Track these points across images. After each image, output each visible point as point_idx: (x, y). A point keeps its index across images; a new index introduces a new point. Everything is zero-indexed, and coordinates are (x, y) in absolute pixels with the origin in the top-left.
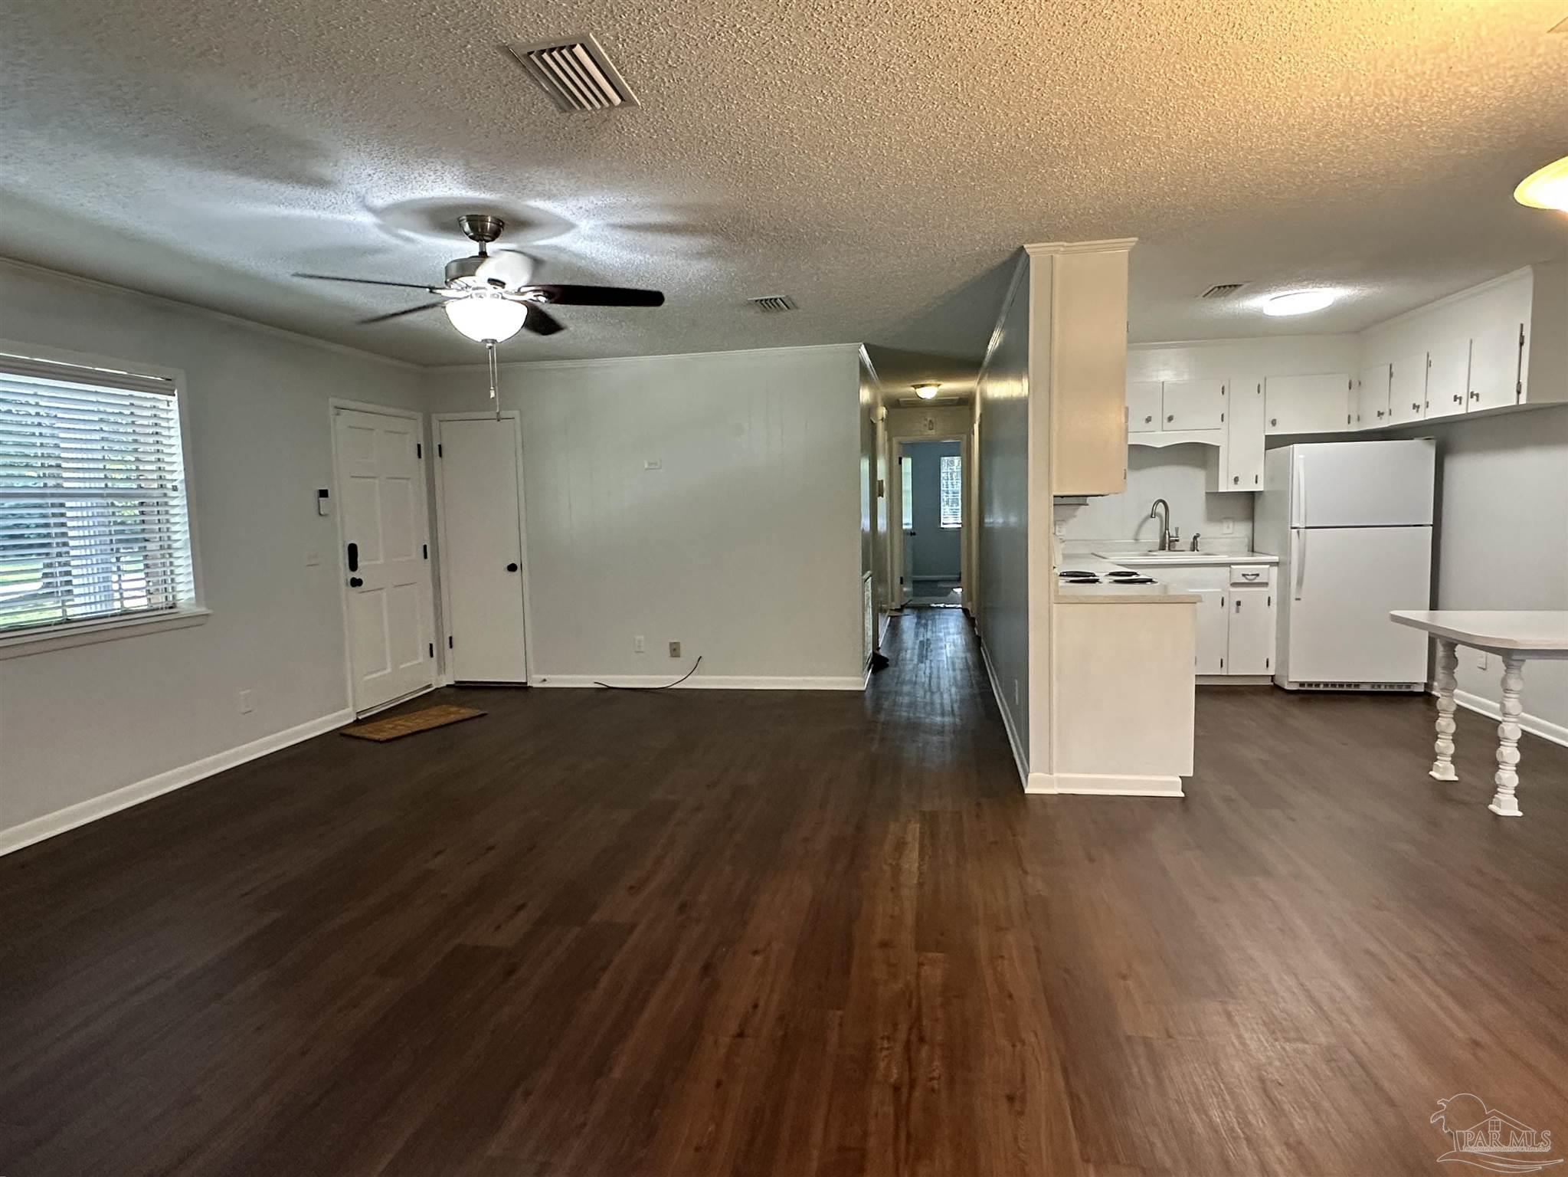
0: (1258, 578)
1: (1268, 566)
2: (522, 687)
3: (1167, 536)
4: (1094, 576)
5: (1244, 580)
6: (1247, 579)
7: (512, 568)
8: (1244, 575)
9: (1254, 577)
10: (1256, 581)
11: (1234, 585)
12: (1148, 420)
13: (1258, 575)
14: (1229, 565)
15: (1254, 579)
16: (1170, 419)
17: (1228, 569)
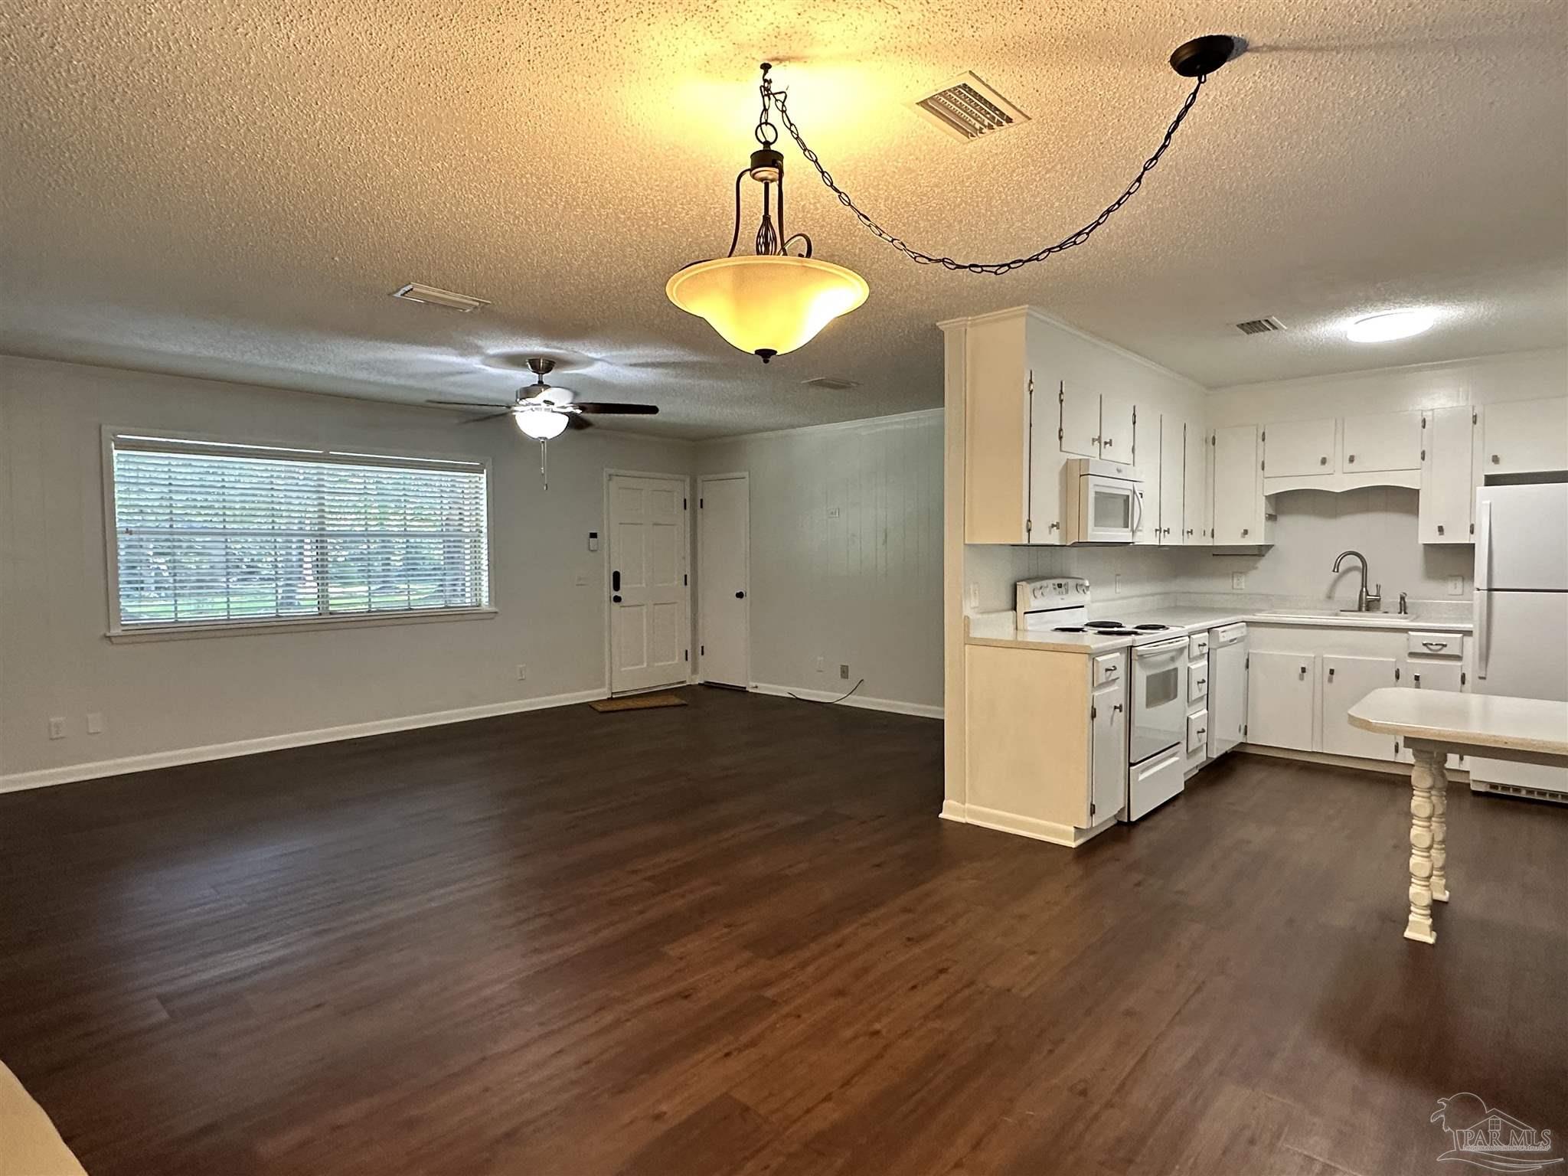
0: (1445, 648)
1: (1461, 635)
2: (742, 690)
3: (1364, 594)
4: (1121, 626)
5: (1426, 650)
6: (1430, 649)
7: (740, 595)
8: (1425, 645)
9: (1440, 647)
10: (1442, 652)
11: (1412, 655)
12: (1324, 461)
13: (1445, 646)
14: (1406, 630)
15: (1440, 650)
16: (1352, 459)
17: (1406, 635)
